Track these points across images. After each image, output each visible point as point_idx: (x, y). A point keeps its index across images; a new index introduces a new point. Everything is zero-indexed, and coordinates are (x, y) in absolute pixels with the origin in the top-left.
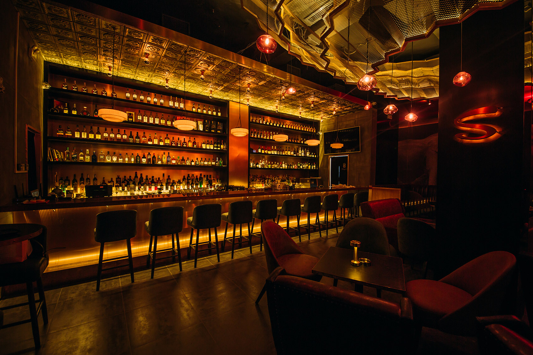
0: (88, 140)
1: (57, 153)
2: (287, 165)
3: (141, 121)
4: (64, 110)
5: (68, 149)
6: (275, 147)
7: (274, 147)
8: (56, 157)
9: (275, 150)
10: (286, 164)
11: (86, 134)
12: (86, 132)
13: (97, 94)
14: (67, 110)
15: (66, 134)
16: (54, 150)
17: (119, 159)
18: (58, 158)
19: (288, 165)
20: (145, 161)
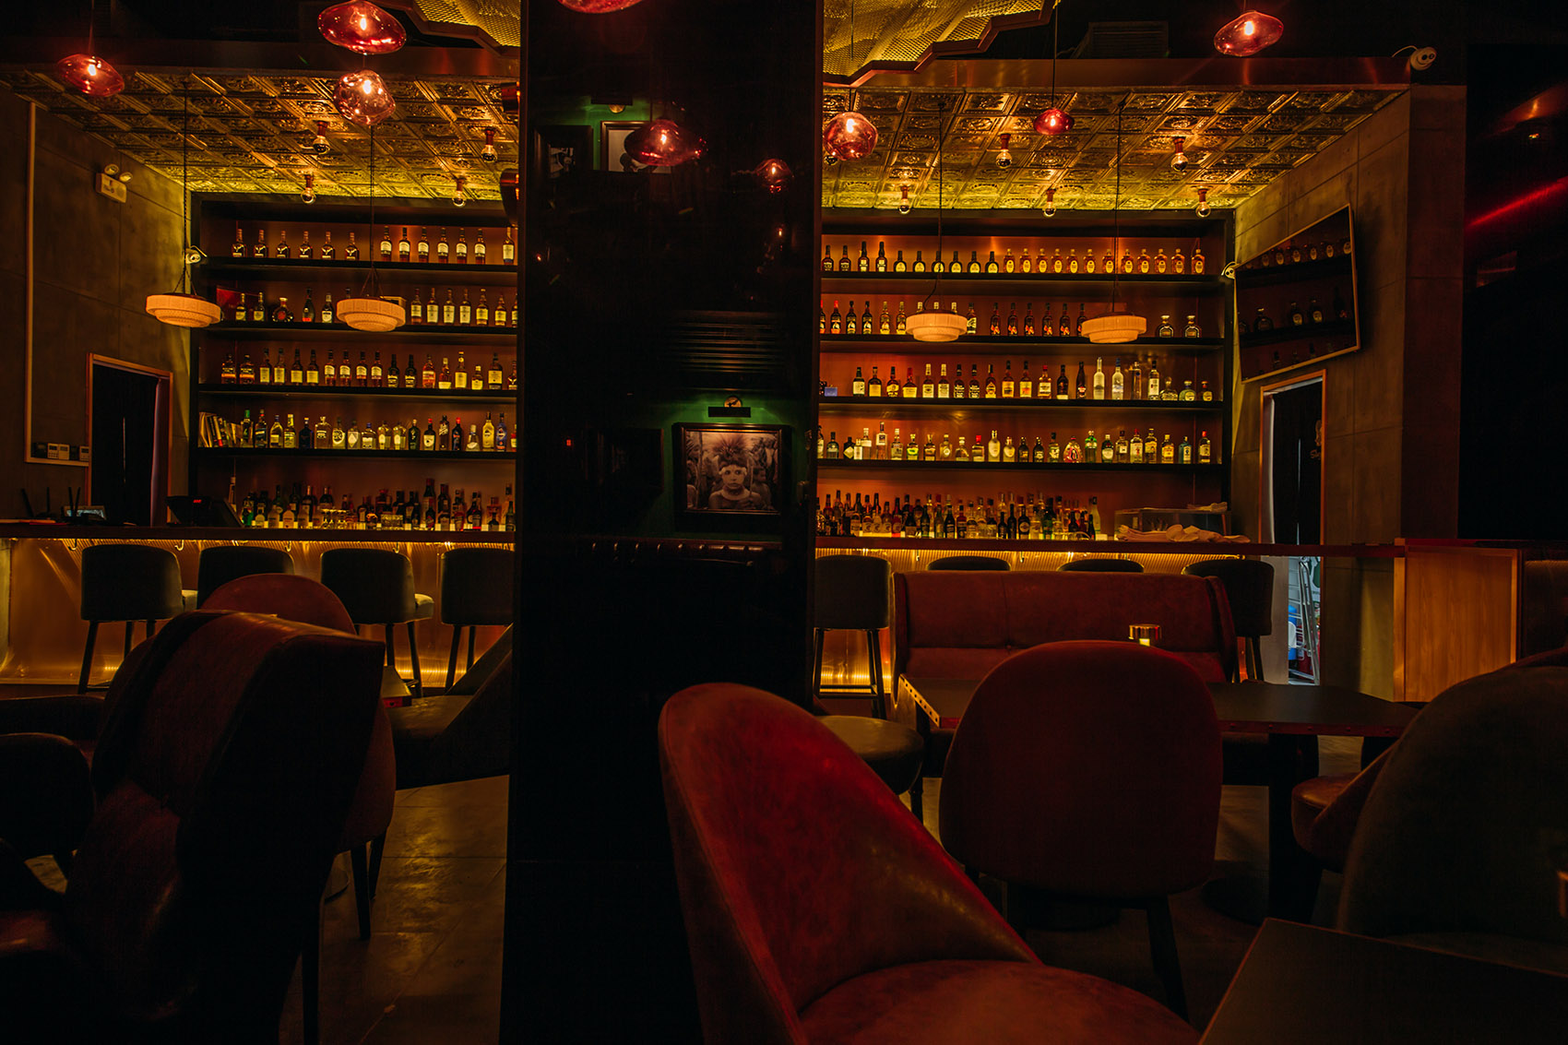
0: (288, 386)
1: (221, 427)
2: (1013, 445)
3: (420, 321)
4: (238, 313)
5: (247, 415)
6: (944, 366)
7: (936, 369)
8: (220, 438)
9: (943, 380)
10: (1009, 441)
11: (283, 373)
12: (284, 366)
13: (311, 256)
14: (242, 311)
15: (241, 376)
16: (215, 419)
17: (365, 439)
18: (224, 438)
19: (1019, 448)
20: (432, 443)
